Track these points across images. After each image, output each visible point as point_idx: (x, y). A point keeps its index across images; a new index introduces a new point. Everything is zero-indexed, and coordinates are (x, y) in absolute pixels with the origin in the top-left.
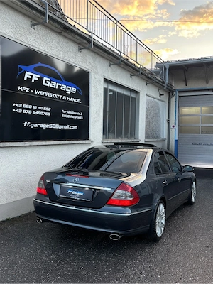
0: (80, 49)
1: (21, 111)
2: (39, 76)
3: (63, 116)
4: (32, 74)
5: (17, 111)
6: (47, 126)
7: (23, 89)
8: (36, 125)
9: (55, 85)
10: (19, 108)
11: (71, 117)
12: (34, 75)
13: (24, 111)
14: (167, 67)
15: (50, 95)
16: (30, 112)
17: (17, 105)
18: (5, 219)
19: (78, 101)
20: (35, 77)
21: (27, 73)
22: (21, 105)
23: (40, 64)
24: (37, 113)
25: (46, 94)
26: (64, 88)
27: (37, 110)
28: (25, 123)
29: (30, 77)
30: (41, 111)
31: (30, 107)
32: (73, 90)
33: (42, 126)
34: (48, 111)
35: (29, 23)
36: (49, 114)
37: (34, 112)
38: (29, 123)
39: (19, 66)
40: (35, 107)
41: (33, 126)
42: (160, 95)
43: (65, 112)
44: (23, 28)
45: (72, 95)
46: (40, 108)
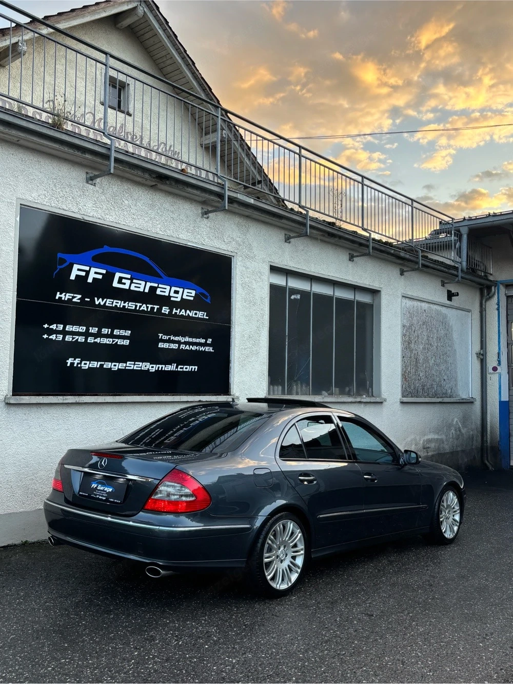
0: (206, 213)
1: (60, 337)
2: (104, 272)
3: (161, 345)
4: (87, 268)
5: (53, 337)
6: (121, 366)
7: (66, 296)
8: (95, 364)
9: (142, 286)
10: (57, 332)
11: (183, 347)
12: (93, 270)
13: (68, 338)
14: (465, 231)
15: (131, 305)
16: (81, 339)
17: (54, 327)
18: (17, 542)
19: (201, 315)
20: (95, 274)
21: (76, 267)
22: (61, 327)
23: (107, 249)
24: (98, 340)
25: (120, 304)
26: (164, 290)
27: (99, 335)
28: (70, 361)
29: (83, 274)
30: (107, 336)
31: (82, 329)
32: (189, 294)
33: (107, 365)
34: (124, 337)
35: (84, 176)
36: (126, 342)
37: (91, 340)
38: (77, 361)
39: (60, 255)
40: (94, 330)
41: (86, 365)
42: (450, 296)
43: (166, 337)
44: (70, 186)
45: (184, 304)
46: (105, 331)
